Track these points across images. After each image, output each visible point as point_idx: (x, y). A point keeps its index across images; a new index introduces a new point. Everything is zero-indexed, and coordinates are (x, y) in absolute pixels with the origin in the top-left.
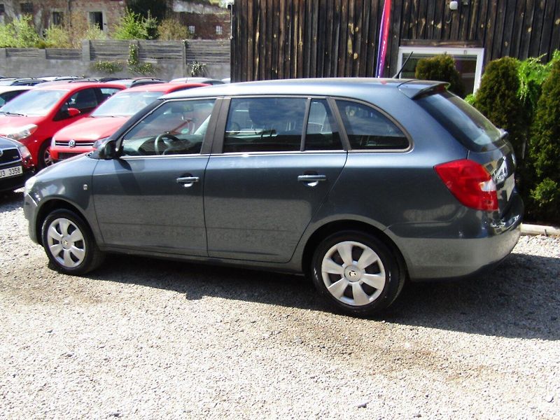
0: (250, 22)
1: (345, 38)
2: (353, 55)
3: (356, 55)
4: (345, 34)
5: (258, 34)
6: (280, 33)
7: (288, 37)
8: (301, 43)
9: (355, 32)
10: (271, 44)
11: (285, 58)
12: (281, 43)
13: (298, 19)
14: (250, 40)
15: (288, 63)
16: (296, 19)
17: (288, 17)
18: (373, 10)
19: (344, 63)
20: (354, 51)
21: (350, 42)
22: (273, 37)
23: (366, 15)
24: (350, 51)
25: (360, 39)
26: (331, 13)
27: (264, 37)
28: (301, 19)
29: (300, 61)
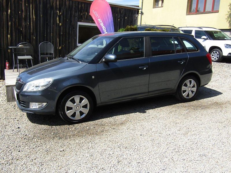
0: (4, 4)
1: (55, 16)
2: (59, 24)
3: (60, 24)
4: (55, 15)
5: (9, 11)
6: (22, 11)
7: (27, 13)
8: (34, 17)
9: (60, 15)
10: (17, 16)
11: (26, 23)
12: (23, 16)
13: (32, 6)
14: (5, 13)
15: (28, 26)
16: (31, 6)
17: (27, 5)
18: (67, 6)
19: (55, 27)
20: (60, 22)
21: (58, 18)
22: (19, 13)
23: (64, 8)
24: (58, 22)
25: (62, 18)
26: (48, 6)
27: (13, 12)
28: (34, 6)
29: (34, 25)
